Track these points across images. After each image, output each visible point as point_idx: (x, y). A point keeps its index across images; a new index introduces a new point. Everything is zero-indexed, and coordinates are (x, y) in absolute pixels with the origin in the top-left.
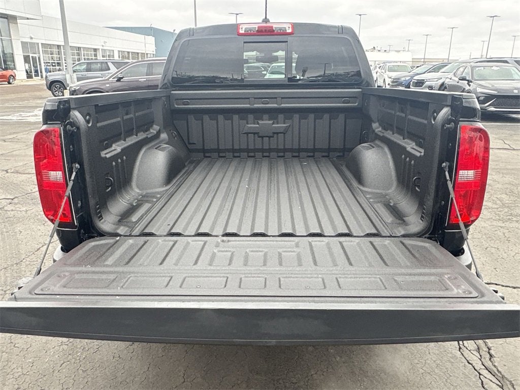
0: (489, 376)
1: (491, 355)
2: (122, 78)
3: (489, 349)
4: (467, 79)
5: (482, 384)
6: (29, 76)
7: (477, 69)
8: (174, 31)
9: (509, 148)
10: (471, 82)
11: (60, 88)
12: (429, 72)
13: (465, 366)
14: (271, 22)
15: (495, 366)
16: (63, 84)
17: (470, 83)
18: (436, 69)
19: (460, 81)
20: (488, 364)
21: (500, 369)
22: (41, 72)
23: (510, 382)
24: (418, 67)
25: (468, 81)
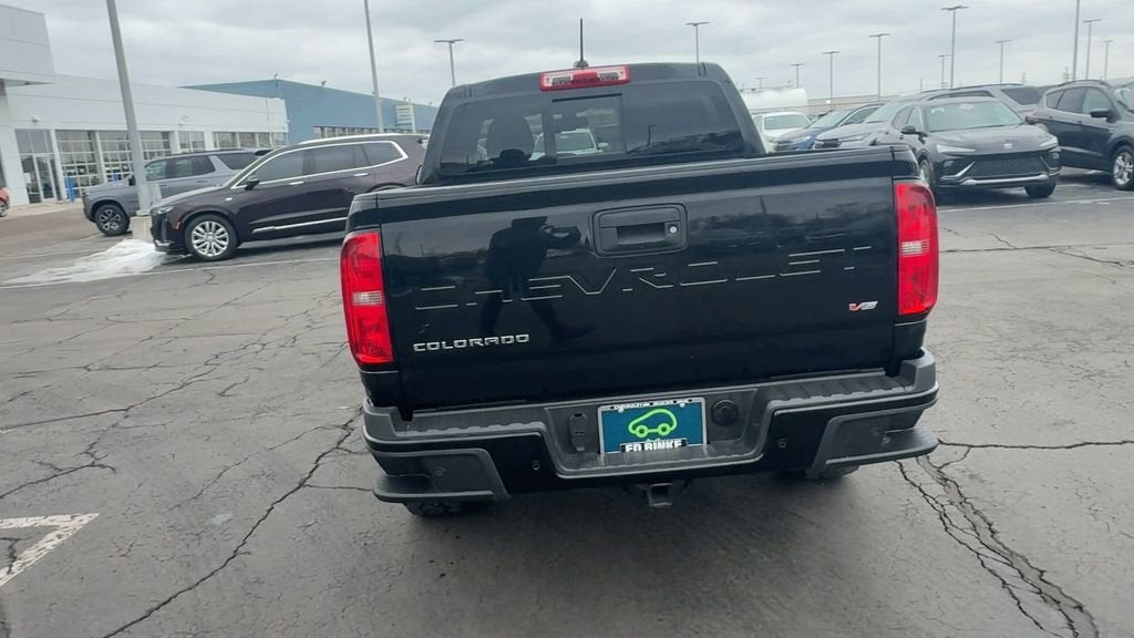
0: (992, 554)
1: (993, 532)
2: (257, 182)
3: (990, 525)
4: (917, 130)
5: (982, 564)
6: (34, 199)
7: (933, 111)
8: (323, 83)
9: (1007, 247)
10: (926, 136)
11: (113, 216)
12: (846, 124)
13: (956, 547)
14: (590, 65)
15: (1000, 543)
16: (121, 208)
17: (924, 139)
18: (859, 117)
19: (905, 136)
20: (991, 542)
21: (1006, 545)
22: (58, 188)
23: (1023, 557)
24: (821, 116)
25: (919, 133)
